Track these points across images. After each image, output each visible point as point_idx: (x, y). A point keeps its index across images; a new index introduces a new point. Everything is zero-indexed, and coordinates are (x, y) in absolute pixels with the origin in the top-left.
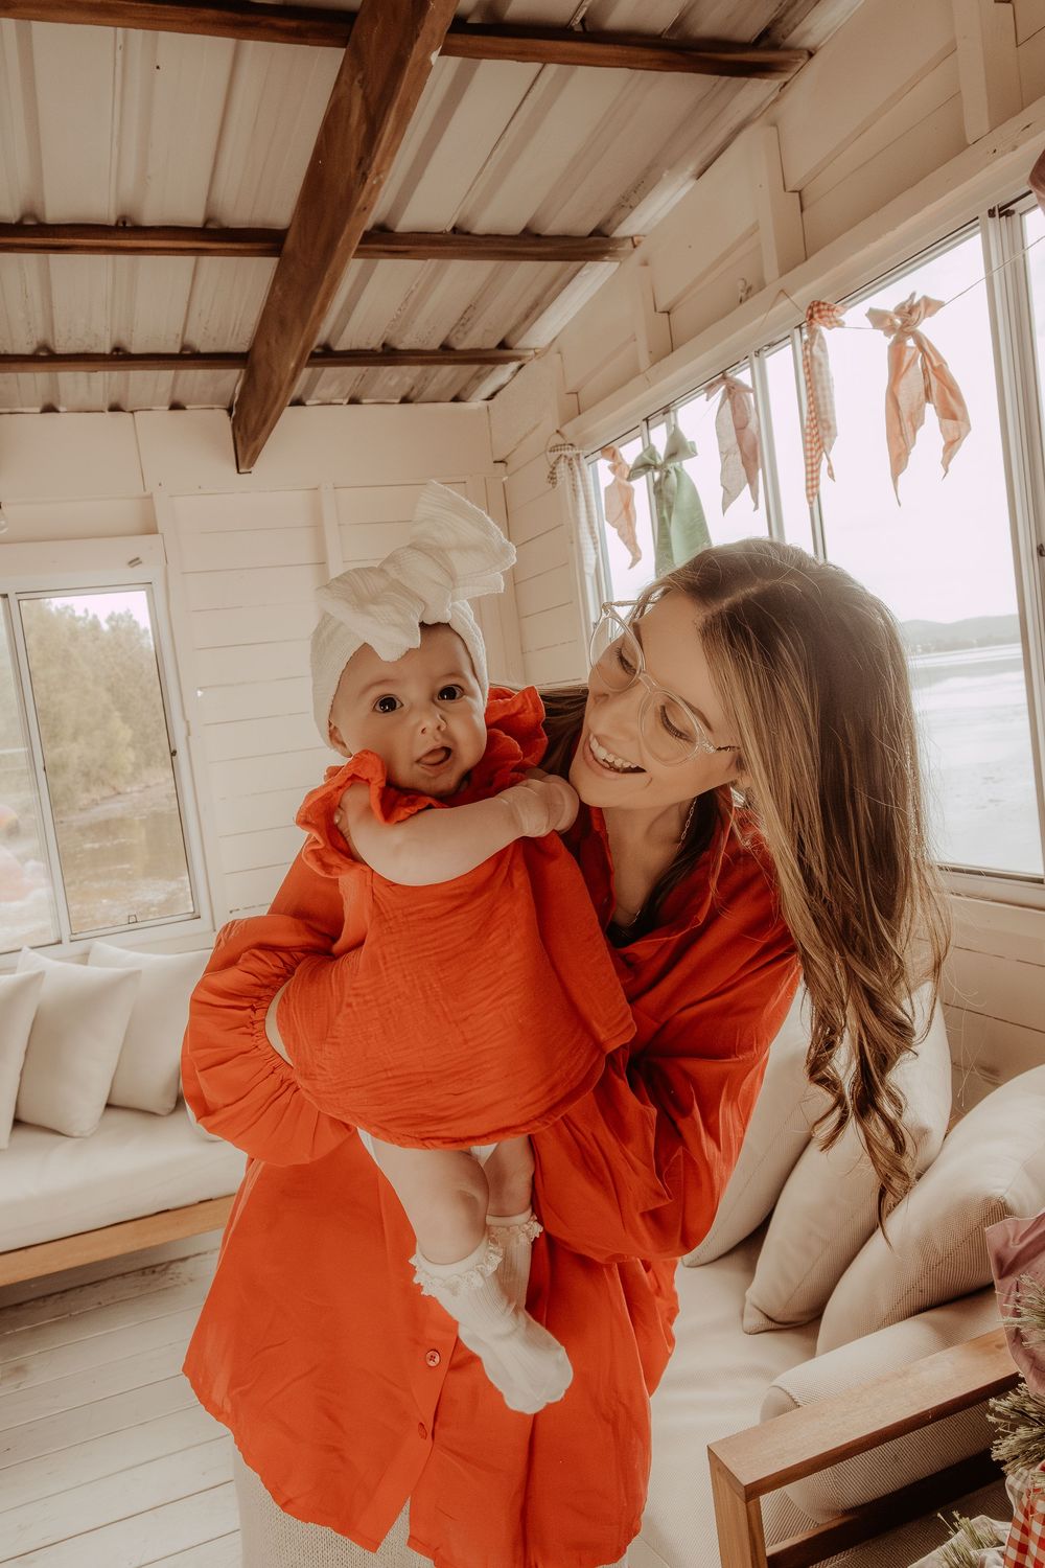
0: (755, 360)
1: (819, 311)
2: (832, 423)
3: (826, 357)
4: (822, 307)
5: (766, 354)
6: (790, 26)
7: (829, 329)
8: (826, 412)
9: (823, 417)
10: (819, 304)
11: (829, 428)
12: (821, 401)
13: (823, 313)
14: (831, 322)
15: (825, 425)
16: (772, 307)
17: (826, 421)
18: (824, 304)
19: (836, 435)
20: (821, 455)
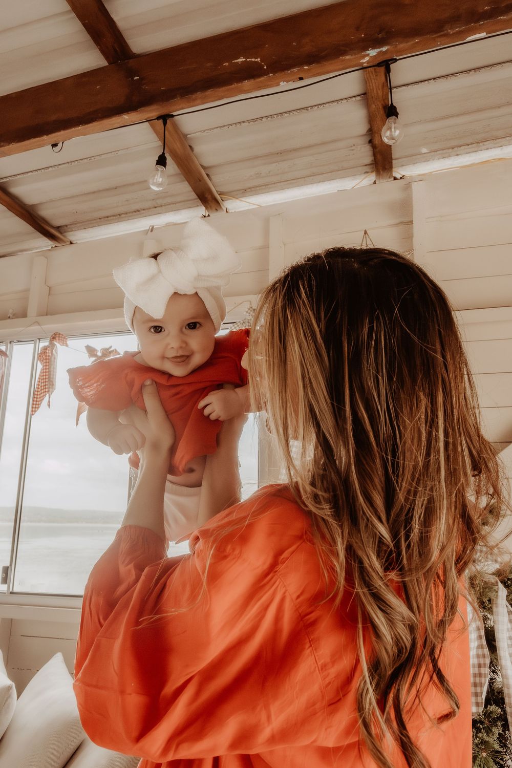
0: (9, 344)
1: (59, 337)
2: (54, 383)
3: (57, 356)
4: (61, 336)
5: (15, 344)
6: (69, 230)
7: (61, 345)
8: (53, 378)
9: (51, 380)
10: (60, 334)
11: (53, 385)
12: (52, 373)
13: (61, 338)
14: (63, 343)
15: (51, 383)
16: (30, 326)
17: (52, 382)
18: (62, 335)
19: (55, 389)
20: (46, 395)
